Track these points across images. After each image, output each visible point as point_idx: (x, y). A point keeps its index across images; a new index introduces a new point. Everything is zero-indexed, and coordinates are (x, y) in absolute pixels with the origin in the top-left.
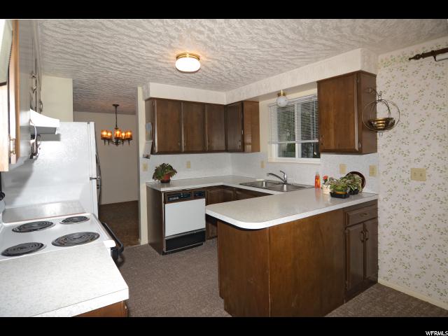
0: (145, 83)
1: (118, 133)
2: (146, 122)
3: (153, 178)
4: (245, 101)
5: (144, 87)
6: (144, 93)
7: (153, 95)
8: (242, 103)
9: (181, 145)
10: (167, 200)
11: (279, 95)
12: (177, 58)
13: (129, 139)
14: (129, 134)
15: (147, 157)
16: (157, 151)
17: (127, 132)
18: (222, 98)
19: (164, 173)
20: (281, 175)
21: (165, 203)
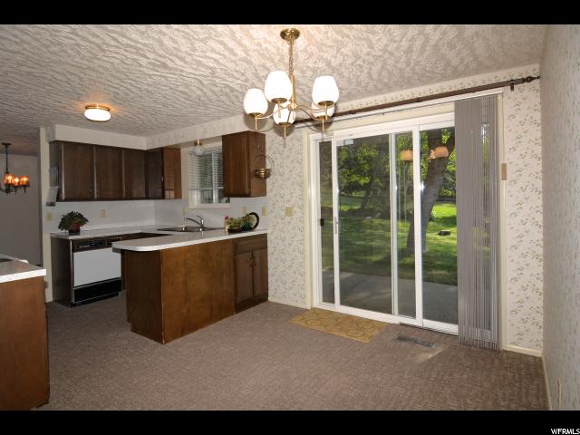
0: (50, 124)
1: (10, 178)
2: (51, 167)
3: (59, 228)
4: (166, 148)
5: (48, 128)
6: (48, 135)
7: (59, 137)
8: (162, 149)
9: (93, 192)
10: (76, 248)
11: (196, 144)
12: (87, 108)
13: (25, 186)
14: (25, 179)
15: (52, 204)
16: (63, 198)
17: (23, 177)
18: (142, 143)
19: (73, 222)
20: (198, 220)
21: (74, 251)
